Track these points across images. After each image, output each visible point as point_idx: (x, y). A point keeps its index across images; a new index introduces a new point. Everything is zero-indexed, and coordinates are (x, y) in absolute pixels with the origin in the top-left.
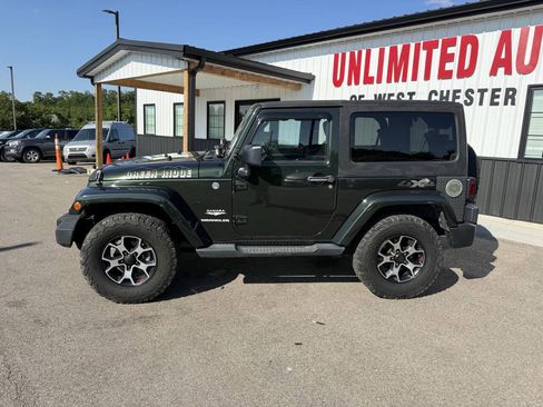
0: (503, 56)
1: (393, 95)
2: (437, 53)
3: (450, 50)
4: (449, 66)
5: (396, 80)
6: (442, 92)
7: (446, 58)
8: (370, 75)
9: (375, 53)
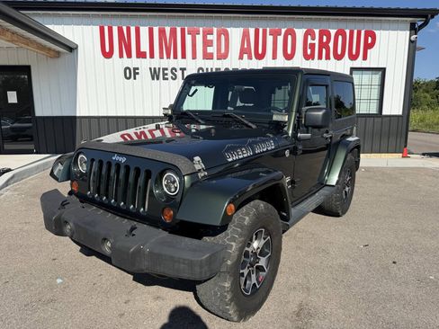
1: (167, 69)
2: (199, 38)
3: (209, 37)
4: (210, 50)
5: (168, 57)
7: (207, 43)
8: (142, 50)
9: (144, 31)
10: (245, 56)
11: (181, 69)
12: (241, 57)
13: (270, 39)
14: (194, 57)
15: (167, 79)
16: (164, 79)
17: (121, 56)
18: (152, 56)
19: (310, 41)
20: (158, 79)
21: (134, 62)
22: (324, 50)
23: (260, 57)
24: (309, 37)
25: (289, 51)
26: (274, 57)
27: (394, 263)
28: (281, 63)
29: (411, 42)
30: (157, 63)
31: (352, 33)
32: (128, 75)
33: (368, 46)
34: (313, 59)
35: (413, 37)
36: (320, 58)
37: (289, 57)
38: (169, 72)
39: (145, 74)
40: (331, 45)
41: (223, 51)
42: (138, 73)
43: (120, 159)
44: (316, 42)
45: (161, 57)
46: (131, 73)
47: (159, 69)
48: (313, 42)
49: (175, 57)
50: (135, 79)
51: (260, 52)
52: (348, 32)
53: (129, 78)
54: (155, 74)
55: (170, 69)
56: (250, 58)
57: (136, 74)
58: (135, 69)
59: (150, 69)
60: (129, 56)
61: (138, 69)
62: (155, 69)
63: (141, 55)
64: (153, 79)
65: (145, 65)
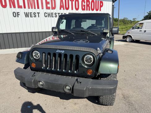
0: (62, 5)
6: (48, 13)
8: (20, 5)
10: (62, 8)
11: (37, 13)
12: (60, 9)
13: (70, 2)
14: (43, 8)
15: (32, 17)
16: (31, 17)
17: (11, 7)
18: (25, 7)
19: (83, 4)
20: (28, 17)
21: (17, 10)
22: (88, 7)
23: (67, 9)
24: (83, 2)
25: (77, 7)
26: (72, 9)
27: (136, 75)
28: (74, 11)
29: (113, 5)
30: (27, 10)
31: (96, 1)
32: (15, 16)
33: (101, 6)
34: (85, 10)
35: (113, 4)
36: (87, 10)
37: (77, 9)
38: (32, 14)
39: (22, 15)
40: (90, 5)
41: (54, 6)
42: (19, 15)
43: (61, 51)
44: (85, 4)
45: (29, 8)
46: (16, 15)
47: (28, 13)
48: (84, 4)
49: (35, 8)
50: (18, 17)
51: (67, 7)
52: (95, 1)
53: (15, 17)
54: (27, 15)
55: (33, 13)
56: (64, 9)
57: (18, 15)
58: (18, 13)
59: (25, 13)
60: (14, 7)
61: (19, 13)
62: (26, 13)
63: (20, 7)
64: (26, 17)
65: (22, 11)
